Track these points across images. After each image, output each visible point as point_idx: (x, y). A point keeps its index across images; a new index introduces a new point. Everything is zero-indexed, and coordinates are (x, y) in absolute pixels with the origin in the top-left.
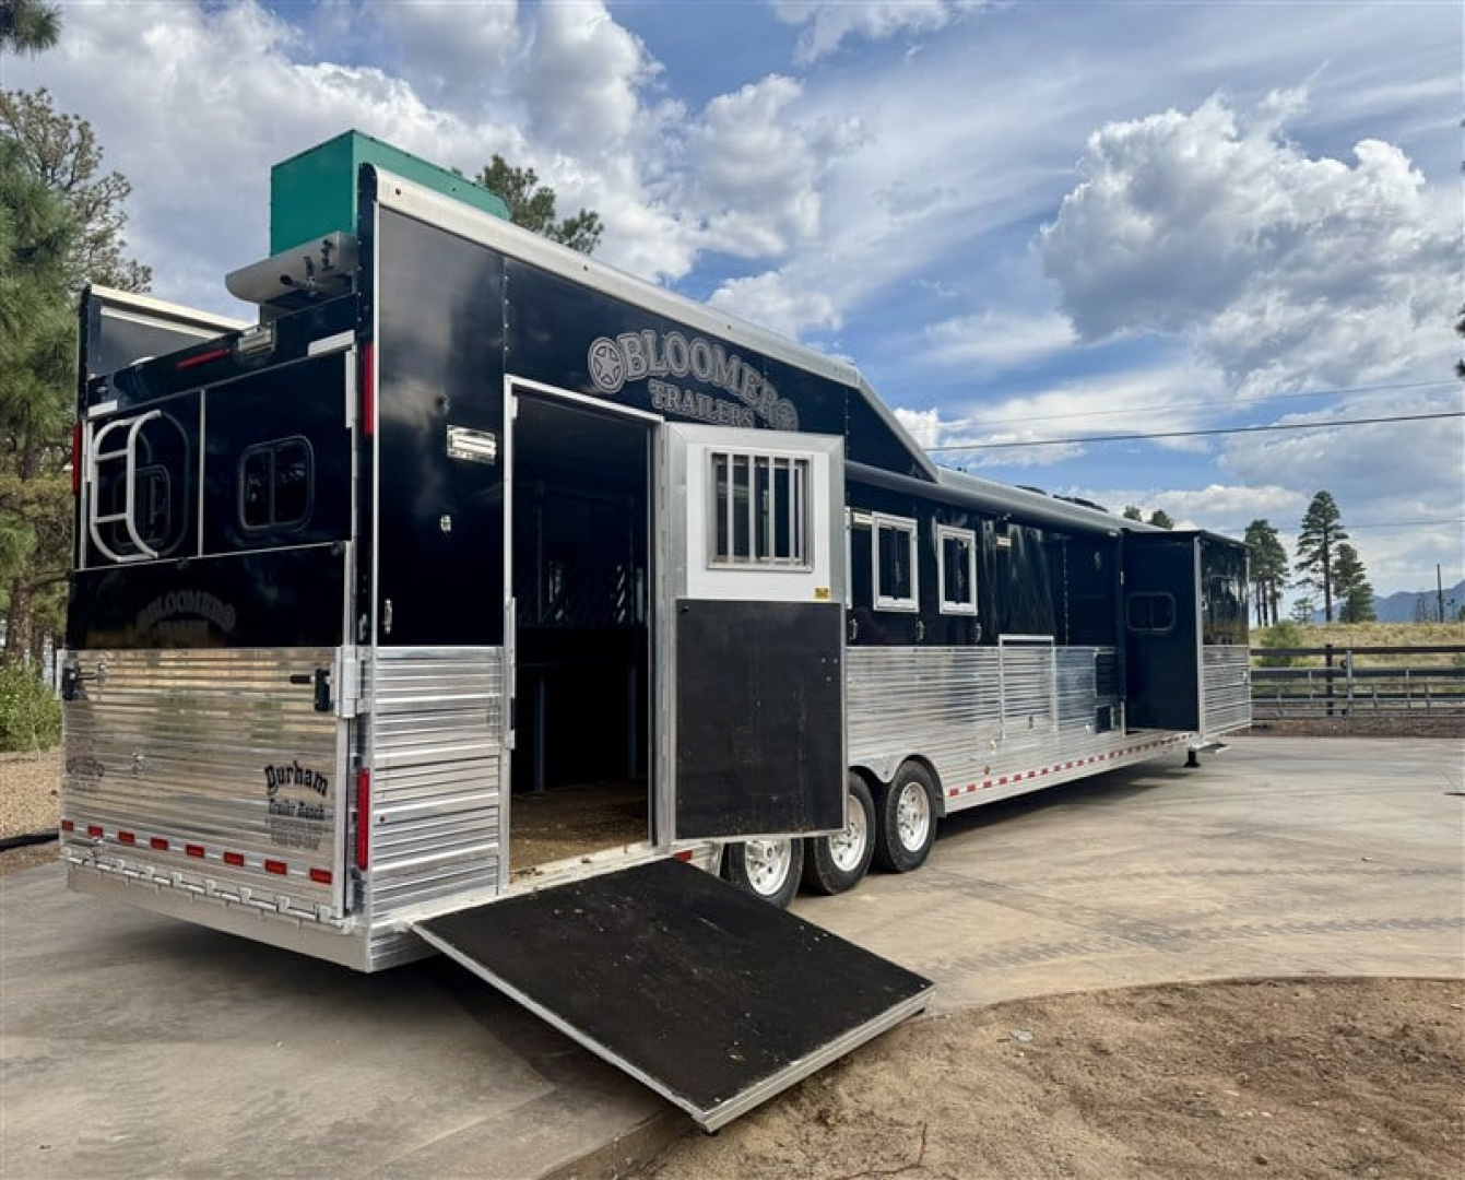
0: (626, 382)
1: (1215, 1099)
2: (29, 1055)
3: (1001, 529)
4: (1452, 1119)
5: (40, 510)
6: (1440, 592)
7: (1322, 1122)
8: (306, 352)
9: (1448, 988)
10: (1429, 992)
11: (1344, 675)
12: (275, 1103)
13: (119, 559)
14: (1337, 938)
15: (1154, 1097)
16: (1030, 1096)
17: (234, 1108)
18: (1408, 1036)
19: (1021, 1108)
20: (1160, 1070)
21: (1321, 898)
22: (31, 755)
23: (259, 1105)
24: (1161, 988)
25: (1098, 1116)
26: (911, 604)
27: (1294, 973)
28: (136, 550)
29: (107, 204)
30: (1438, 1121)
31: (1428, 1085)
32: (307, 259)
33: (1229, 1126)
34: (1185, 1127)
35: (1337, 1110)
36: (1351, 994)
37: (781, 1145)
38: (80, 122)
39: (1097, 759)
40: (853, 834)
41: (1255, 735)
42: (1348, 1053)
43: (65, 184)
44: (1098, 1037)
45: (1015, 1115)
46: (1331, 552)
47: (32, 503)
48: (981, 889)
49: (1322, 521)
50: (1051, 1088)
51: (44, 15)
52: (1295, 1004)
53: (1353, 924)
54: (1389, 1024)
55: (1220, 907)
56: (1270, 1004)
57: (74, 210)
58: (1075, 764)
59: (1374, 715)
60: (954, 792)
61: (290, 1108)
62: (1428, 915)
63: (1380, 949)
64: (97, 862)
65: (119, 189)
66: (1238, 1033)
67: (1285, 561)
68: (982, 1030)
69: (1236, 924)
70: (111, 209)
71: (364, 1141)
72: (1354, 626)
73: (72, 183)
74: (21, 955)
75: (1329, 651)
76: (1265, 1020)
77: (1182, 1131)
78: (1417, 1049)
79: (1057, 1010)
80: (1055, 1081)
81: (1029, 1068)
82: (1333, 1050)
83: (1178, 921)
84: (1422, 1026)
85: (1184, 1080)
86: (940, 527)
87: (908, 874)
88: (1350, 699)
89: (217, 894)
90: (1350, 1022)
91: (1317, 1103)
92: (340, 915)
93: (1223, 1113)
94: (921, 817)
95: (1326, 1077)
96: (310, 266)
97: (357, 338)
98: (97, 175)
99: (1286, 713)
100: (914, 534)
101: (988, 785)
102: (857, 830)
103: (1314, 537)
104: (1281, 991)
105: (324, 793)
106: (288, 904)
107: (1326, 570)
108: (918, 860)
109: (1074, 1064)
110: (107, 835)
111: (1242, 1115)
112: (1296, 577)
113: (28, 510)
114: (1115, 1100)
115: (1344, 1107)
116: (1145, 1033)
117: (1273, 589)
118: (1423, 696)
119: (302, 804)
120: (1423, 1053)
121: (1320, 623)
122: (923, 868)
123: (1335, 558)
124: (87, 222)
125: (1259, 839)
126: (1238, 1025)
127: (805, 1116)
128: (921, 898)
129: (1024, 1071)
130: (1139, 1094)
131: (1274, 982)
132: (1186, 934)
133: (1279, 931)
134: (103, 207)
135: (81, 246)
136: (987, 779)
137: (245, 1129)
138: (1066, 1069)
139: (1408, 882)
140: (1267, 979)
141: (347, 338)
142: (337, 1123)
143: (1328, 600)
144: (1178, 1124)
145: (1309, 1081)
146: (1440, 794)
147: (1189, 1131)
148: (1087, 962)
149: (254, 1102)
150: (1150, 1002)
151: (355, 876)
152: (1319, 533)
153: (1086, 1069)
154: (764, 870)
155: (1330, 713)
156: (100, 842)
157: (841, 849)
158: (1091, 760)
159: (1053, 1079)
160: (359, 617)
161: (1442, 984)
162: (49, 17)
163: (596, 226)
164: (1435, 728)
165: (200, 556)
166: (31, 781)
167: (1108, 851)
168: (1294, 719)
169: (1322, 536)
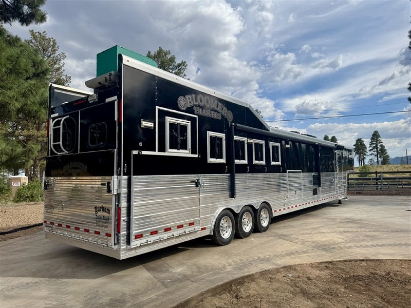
0: (188, 107)
1: (338, 292)
2: (34, 282)
3: (287, 143)
4: (399, 296)
5: (42, 139)
6: (407, 157)
7: (365, 297)
8: (105, 101)
9: (401, 262)
10: (396, 263)
11: (380, 179)
12: (96, 294)
13: (59, 153)
14: (373, 249)
15: (322, 291)
16: (290, 291)
17: (85, 295)
18: (390, 275)
19: (287, 294)
20: (325, 284)
21: (370, 238)
22: (39, 202)
23: (92, 294)
24: (326, 262)
25: (307, 296)
26: (263, 162)
27: (361, 258)
28: (62, 151)
29: (60, 60)
30: (395, 297)
31: (394, 288)
32: (105, 78)
33: (341, 298)
34: (329, 299)
35: (369, 294)
36: (376, 264)
37: (225, 304)
38: (53, 39)
39: (313, 202)
40: (249, 222)
41: (357, 195)
42: (374, 279)
43: (49, 55)
44: (309, 275)
45: (286, 296)
46: (378, 146)
47: (40, 137)
48: (282, 236)
49: (376, 138)
50: (296, 289)
51: (43, 14)
52: (361, 266)
53: (378, 245)
54: (385, 272)
55: (344, 241)
56: (355, 267)
57: (51, 62)
58: (308, 203)
59: (388, 189)
60: (275, 211)
61: (99, 295)
62: (398, 243)
63: (385, 252)
64: (53, 231)
65: (63, 56)
66: (346, 274)
67: (366, 149)
68: (279, 274)
69: (348, 245)
70: (61, 62)
71: (117, 303)
72: (385, 166)
73: (51, 55)
74: (34, 255)
75: (376, 173)
76: (353, 271)
77: (329, 300)
78: (392, 278)
79: (299, 268)
80: (297, 287)
81: (291, 284)
82: (370, 278)
83: (332, 245)
84: (393, 272)
85: (331, 287)
86: (271, 142)
87: (263, 233)
88: (382, 185)
89: (83, 240)
90: (375, 271)
91: (364, 292)
92: (113, 245)
93: (340, 295)
94: (267, 218)
95: (367, 285)
96: (106, 80)
97: (118, 98)
98: (57, 53)
99: (365, 189)
100: (264, 144)
101: (284, 209)
102: (250, 221)
103: (374, 142)
104: (358, 263)
105: (109, 214)
106: (100, 242)
107: (377, 151)
108: (266, 229)
109: (302, 282)
110: (55, 224)
111: (344, 296)
112: (369, 153)
113: (39, 139)
114: (312, 292)
115: (372, 294)
116: (321, 274)
117: (363, 156)
118: (401, 184)
119: (104, 216)
120: (393, 279)
121: (376, 165)
122: (267, 231)
123: (379, 148)
124: (54, 65)
125: (356, 223)
126: (346, 272)
127: (232, 297)
128: (266, 239)
129: (289, 284)
130: (318, 290)
131: (356, 261)
132: (334, 248)
133: (358, 247)
134: (59, 61)
135: (53, 71)
136: (284, 208)
137: (88, 301)
138: (300, 284)
139: (393, 234)
140: (354, 260)
141: (115, 98)
142: (111, 299)
143: (378, 159)
144: (328, 298)
145: (363, 287)
146: (404, 210)
147: (330, 300)
148: (308, 256)
149: (90, 294)
150: (323, 267)
151: (117, 235)
152: (375, 141)
153: (305, 284)
154: (225, 232)
155: (377, 189)
156: (53, 226)
157: (245, 226)
158: (312, 202)
159: (296, 286)
160: (118, 168)
161: (399, 261)
162: (44, 15)
163: (185, 64)
164: (404, 193)
165: (79, 153)
166: (39, 210)
167: (316, 226)
168: (368, 190)
169: (376, 142)
